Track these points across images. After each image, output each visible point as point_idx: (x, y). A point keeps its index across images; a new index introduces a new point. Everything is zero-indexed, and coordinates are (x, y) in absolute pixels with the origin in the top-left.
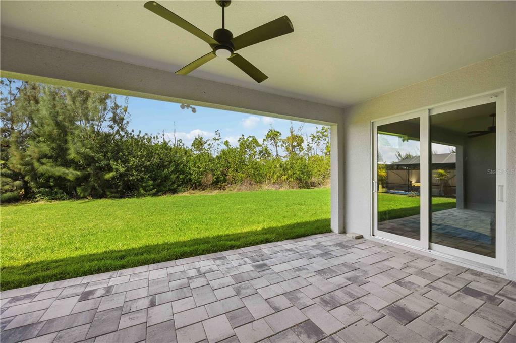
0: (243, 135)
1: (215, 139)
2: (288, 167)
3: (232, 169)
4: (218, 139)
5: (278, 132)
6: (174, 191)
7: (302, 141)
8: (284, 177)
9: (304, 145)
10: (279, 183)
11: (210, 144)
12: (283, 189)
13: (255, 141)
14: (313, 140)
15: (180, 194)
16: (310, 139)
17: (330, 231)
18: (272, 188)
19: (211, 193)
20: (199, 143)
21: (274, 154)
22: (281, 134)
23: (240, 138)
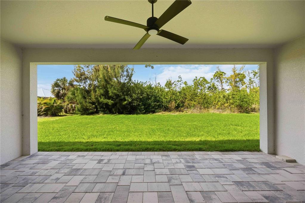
0: (196, 77)
1: (178, 81)
2: (230, 97)
3: (188, 99)
4: (180, 81)
5: (223, 73)
6: (154, 112)
7: (244, 77)
8: (226, 105)
9: (246, 80)
10: (222, 108)
11: (175, 84)
12: (225, 113)
13: (205, 80)
14: (255, 75)
15: (157, 114)
16: (252, 75)
17: (259, 151)
18: (217, 112)
19: (174, 113)
20: (169, 84)
21: (220, 88)
22: (225, 74)
23: (194, 79)
